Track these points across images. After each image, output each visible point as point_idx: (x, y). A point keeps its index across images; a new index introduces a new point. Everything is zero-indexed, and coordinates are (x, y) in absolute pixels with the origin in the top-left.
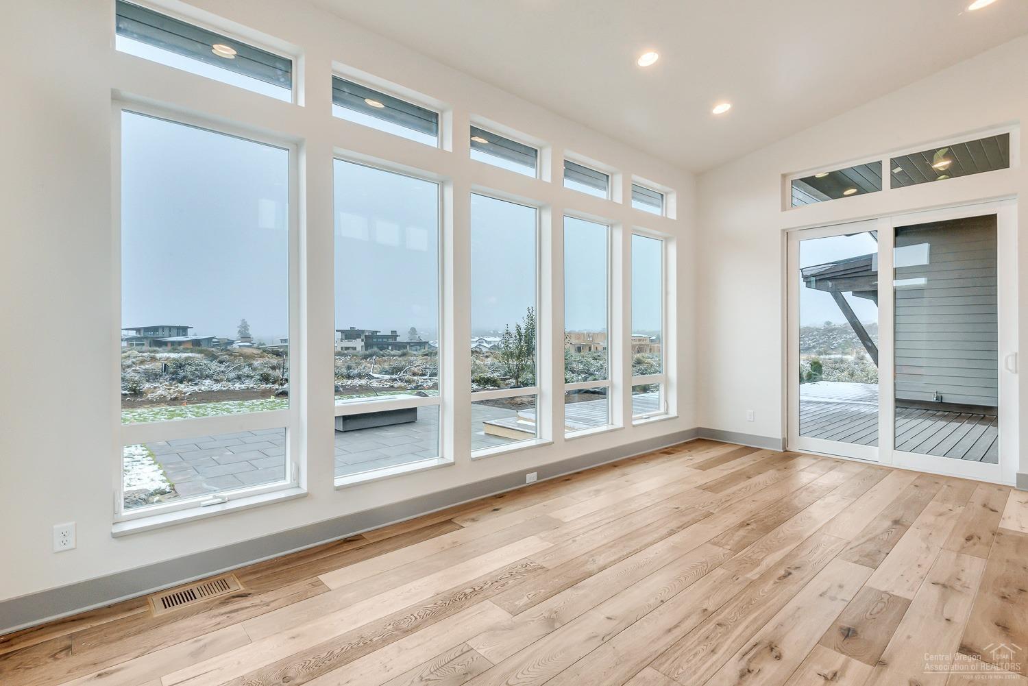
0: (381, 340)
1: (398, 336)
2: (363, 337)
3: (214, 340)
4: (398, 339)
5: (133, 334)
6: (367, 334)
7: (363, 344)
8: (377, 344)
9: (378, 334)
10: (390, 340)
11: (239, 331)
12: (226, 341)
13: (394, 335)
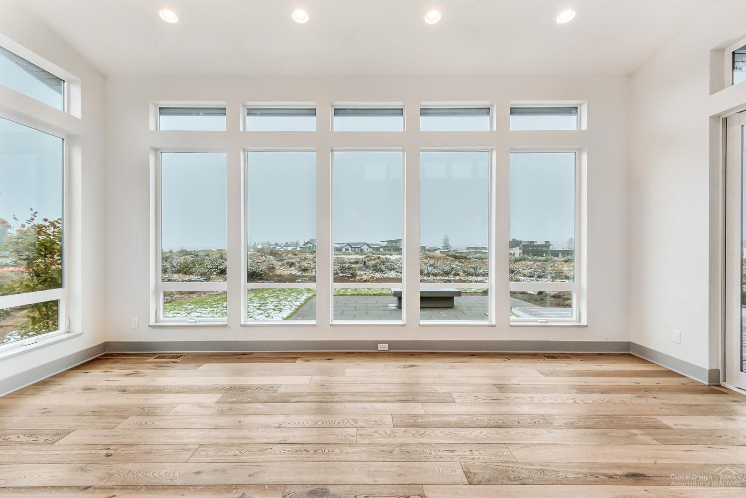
0: (536, 248)
1: (550, 245)
2: (521, 246)
3: (426, 248)
4: (551, 248)
5: (386, 244)
6: (525, 244)
7: (521, 251)
8: (533, 250)
9: (535, 244)
10: (544, 249)
11: (443, 243)
12: (434, 248)
13: (547, 245)
